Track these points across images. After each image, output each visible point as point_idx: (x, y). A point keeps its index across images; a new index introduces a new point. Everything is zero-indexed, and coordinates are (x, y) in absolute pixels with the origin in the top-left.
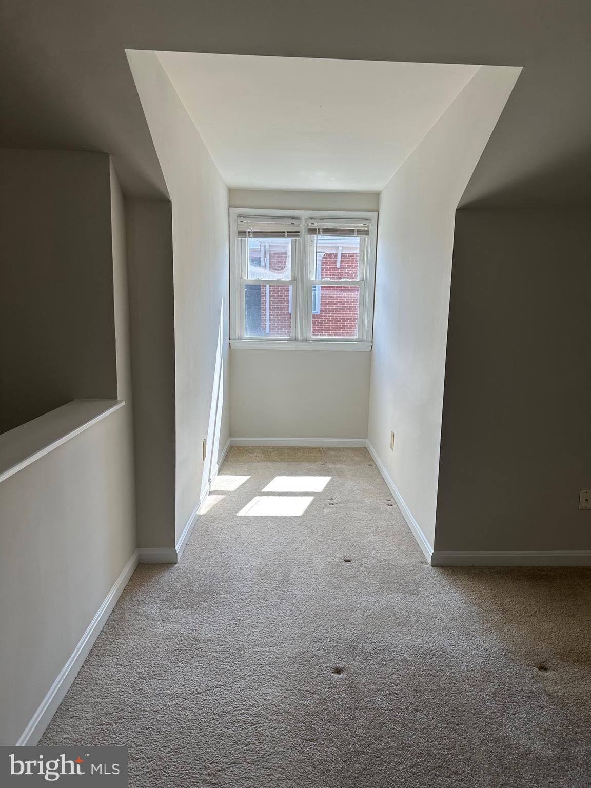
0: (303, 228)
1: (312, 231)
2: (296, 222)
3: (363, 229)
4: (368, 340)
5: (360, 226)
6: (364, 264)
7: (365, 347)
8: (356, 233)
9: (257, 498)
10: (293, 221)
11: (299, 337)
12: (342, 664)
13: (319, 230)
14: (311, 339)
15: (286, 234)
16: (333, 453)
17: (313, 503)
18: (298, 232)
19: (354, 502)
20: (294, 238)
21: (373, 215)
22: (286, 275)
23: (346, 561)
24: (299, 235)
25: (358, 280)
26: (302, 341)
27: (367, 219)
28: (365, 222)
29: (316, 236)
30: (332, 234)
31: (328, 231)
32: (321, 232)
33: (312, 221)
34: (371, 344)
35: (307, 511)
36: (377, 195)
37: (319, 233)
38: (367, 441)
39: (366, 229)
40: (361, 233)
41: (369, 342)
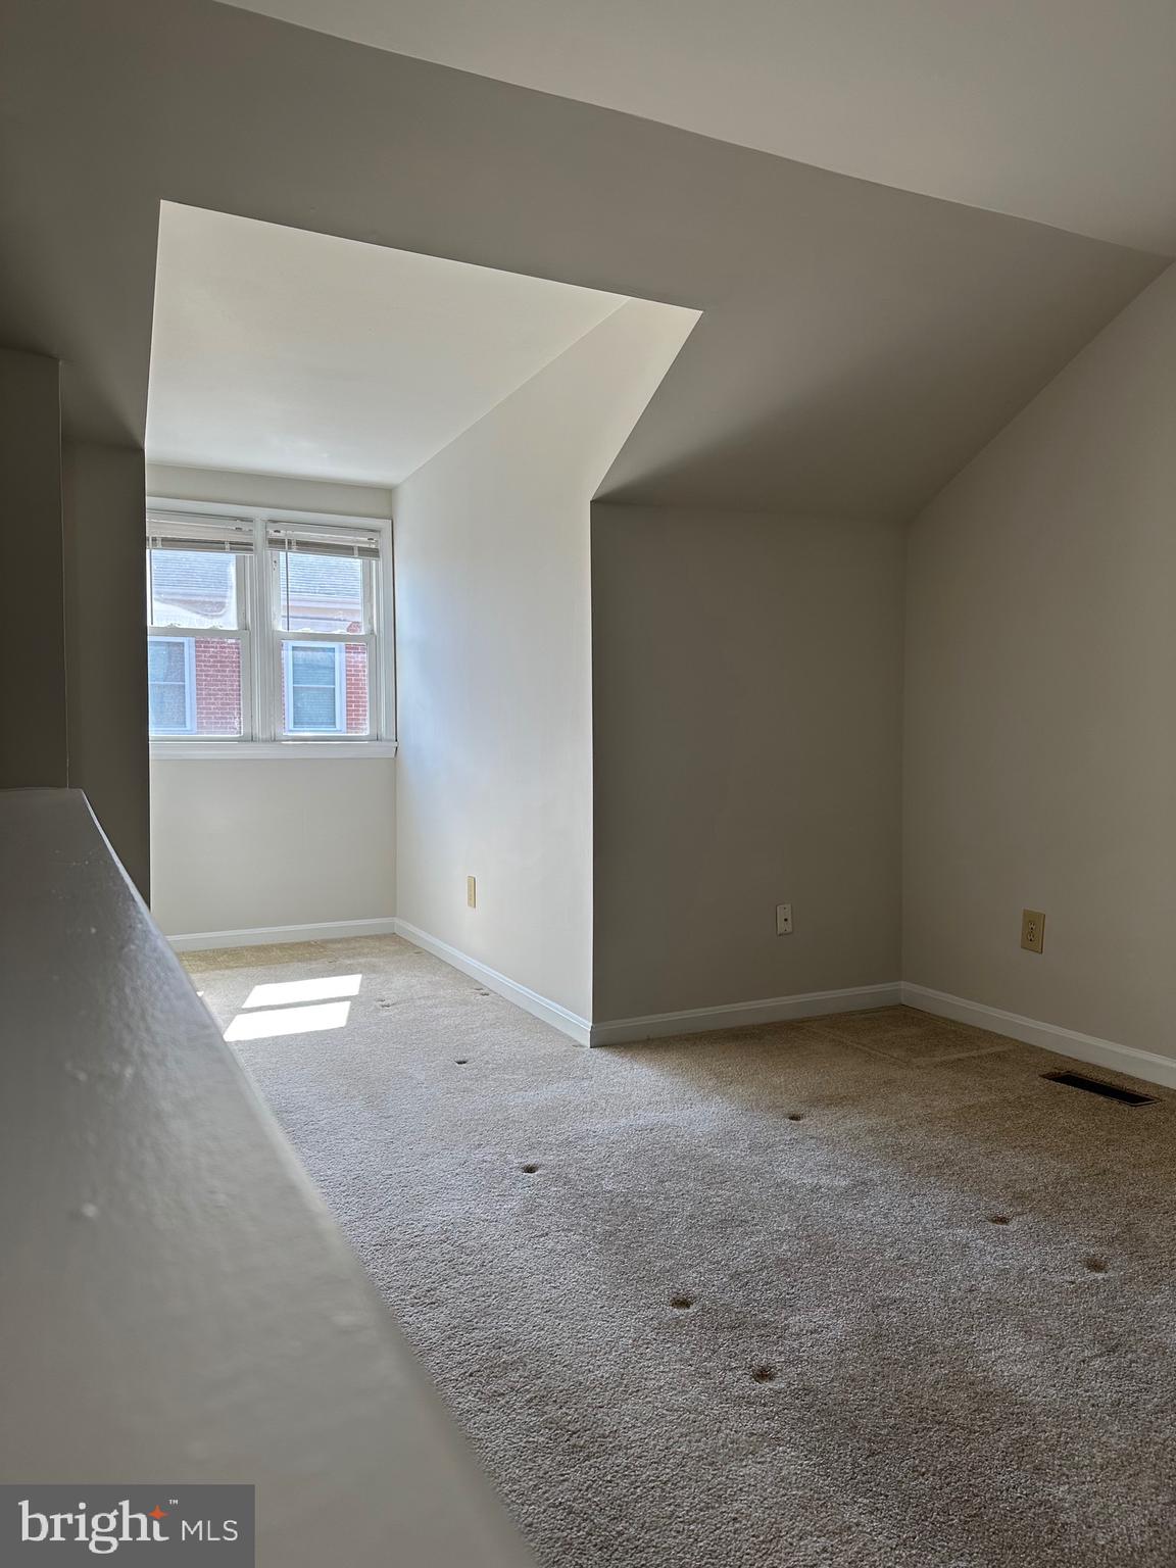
0: (258, 537)
1: (276, 543)
2: (245, 526)
3: (367, 546)
4: (388, 738)
5: (362, 540)
6: (372, 606)
7: (384, 750)
8: (356, 552)
9: (239, 1018)
10: (239, 524)
11: (258, 732)
12: (531, 1162)
13: (290, 542)
14: (283, 738)
15: (227, 546)
16: (339, 946)
17: (352, 1009)
18: (251, 545)
19: (424, 997)
20: (241, 554)
21: (385, 524)
22: (229, 621)
23: (459, 1063)
24: (251, 550)
25: (363, 633)
26: (265, 741)
27: (372, 531)
28: (371, 535)
29: (282, 554)
30: (316, 551)
31: (305, 546)
32: (294, 547)
33: (277, 526)
34: (396, 744)
35: (350, 1019)
36: (387, 493)
37: (290, 548)
38: (396, 920)
39: (373, 546)
40: (365, 552)
41: (390, 740)
